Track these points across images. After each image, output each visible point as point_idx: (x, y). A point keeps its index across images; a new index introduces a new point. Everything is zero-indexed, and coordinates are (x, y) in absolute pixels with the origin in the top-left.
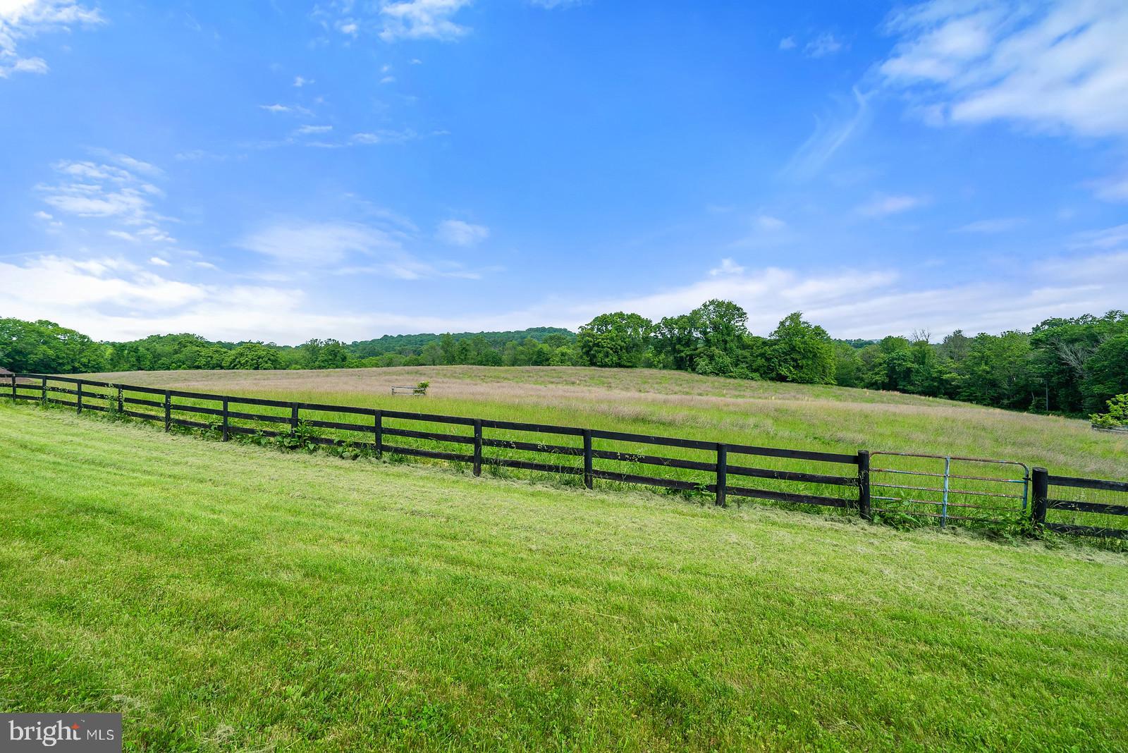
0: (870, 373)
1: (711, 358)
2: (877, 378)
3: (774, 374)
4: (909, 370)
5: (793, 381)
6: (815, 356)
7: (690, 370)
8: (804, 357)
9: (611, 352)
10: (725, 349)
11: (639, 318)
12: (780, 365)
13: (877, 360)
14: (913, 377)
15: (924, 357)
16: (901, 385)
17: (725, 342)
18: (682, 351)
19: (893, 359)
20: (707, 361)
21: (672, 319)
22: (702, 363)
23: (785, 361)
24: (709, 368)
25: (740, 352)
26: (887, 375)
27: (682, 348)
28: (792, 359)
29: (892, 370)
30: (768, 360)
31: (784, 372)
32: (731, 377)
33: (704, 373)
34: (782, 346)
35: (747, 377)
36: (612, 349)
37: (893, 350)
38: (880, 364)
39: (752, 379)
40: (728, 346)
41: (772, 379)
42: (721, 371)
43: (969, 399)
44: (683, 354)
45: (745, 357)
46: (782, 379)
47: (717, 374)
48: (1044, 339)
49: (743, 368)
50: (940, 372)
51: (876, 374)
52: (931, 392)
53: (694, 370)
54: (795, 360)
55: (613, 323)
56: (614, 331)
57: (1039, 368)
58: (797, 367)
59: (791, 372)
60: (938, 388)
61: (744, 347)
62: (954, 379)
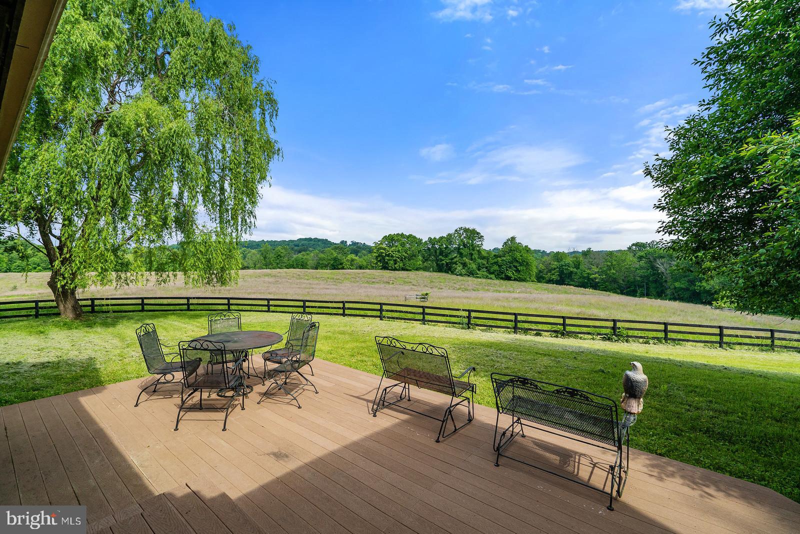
0: (549, 274)
1: (464, 265)
2: (553, 277)
3: (503, 276)
4: (572, 272)
5: (515, 280)
6: (527, 263)
7: (450, 272)
8: (521, 265)
9: (399, 260)
10: (472, 259)
11: (415, 237)
12: (507, 270)
13: (553, 266)
14: (573, 277)
15: (579, 265)
16: (567, 281)
17: (472, 254)
18: (443, 260)
19: (562, 266)
20: (461, 267)
21: (435, 238)
22: (459, 268)
23: (510, 267)
24: (464, 272)
25: (480, 261)
26: (559, 275)
27: (443, 258)
28: (514, 266)
29: (561, 273)
30: (500, 266)
31: (510, 274)
32: (478, 277)
33: (461, 275)
34: (507, 258)
35: (487, 277)
36: (399, 258)
37: (562, 260)
38: (555, 269)
39: (491, 279)
40: (473, 257)
41: (502, 279)
42: (471, 274)
43: (606, 289)
44: (444, 262)
45: (484, 265)
46: (508, 278)
47: (469, 276)
48: (645, 256)
49: (484, 271)
50: (588, 274)
51: (553, 274)
52: (583, 285)
53: (453, 273)
54: (516, 267)
55: (398, 240)
56: (399, 246)
57: (643, 272)
58: (518, 271)
59: (513, 274)
60: (587, 283)
61: (483, 258)
62: (595, 278)
